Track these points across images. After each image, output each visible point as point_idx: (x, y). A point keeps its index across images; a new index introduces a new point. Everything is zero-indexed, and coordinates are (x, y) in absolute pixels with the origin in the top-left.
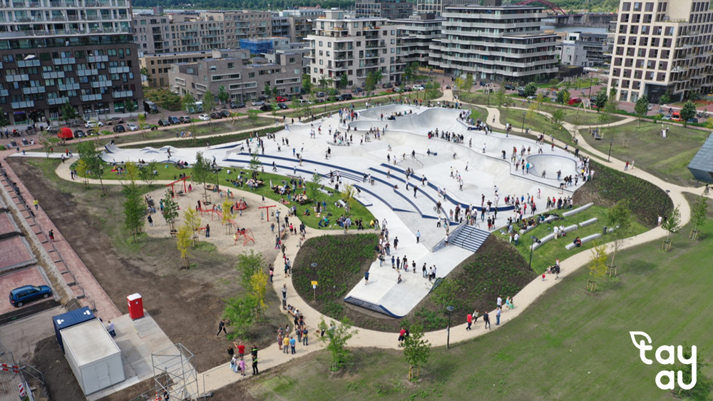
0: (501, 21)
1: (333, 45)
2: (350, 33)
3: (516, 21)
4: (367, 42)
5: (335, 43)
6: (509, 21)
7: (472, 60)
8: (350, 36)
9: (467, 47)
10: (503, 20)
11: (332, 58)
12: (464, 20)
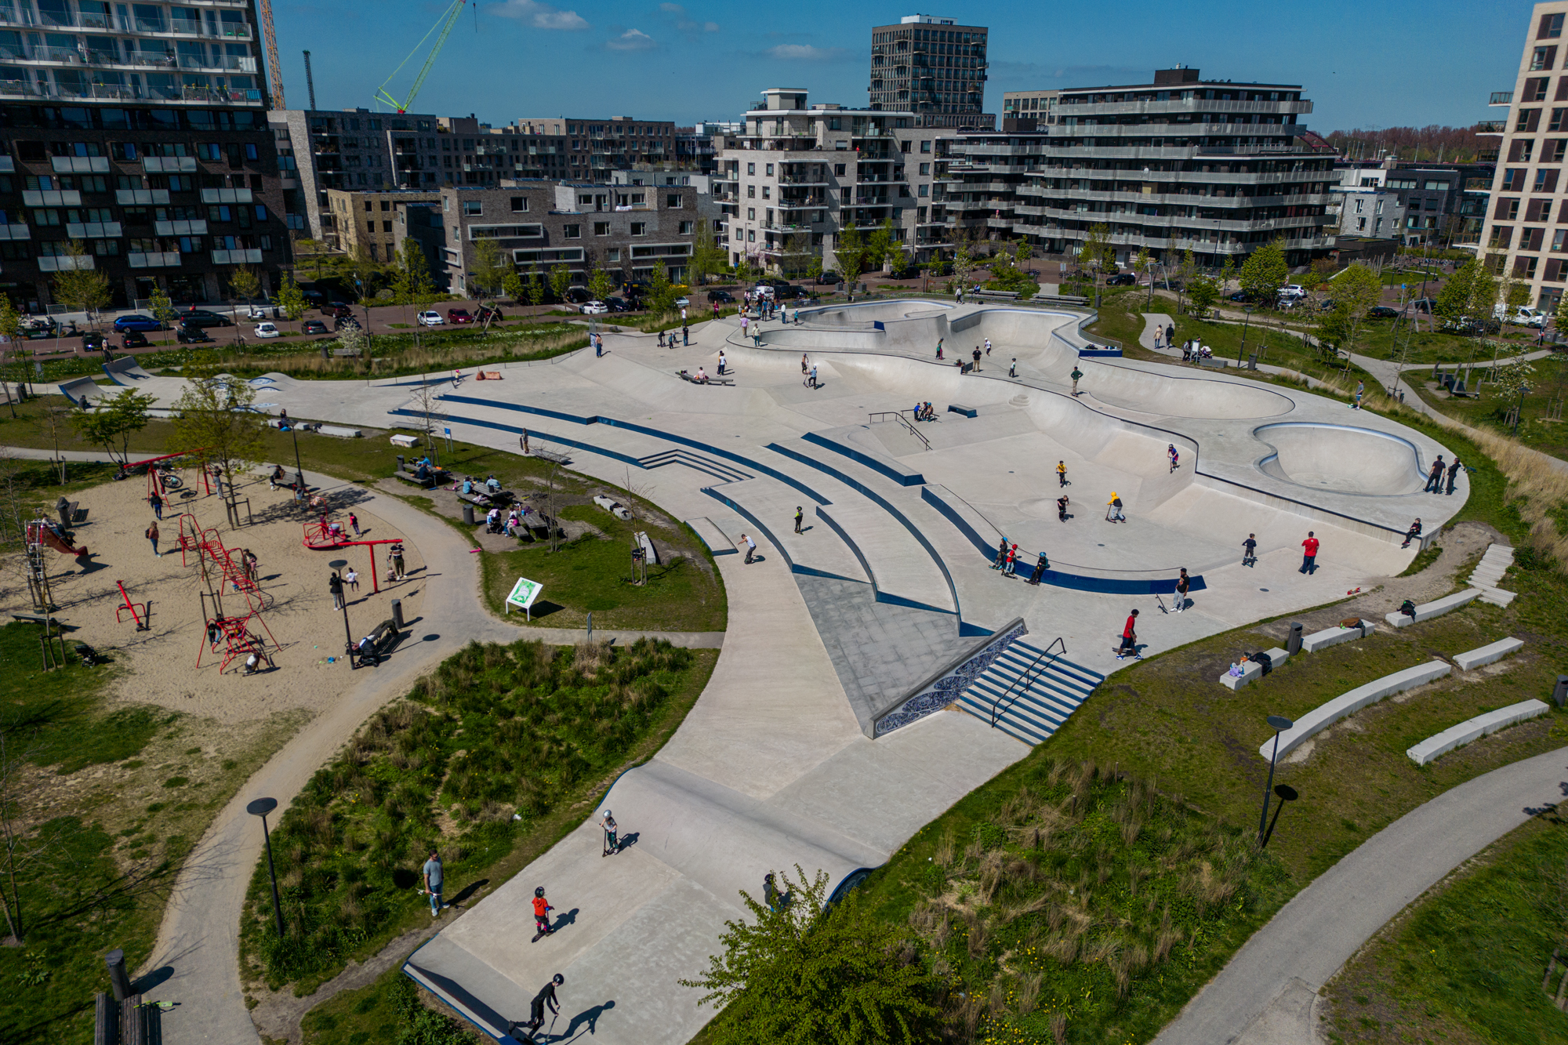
0: (1196, 118)
1: (777, 170)
2: (820, 142)
3: (1232, 118)
4: (861, 166)
5: (782, 164)
6: (1215, 118)
7: (1116, 217)
8: (821, 149)
9: (1106, 186)
10: (1201, 114)
11: (774, 204)
12: (1102, 120)
